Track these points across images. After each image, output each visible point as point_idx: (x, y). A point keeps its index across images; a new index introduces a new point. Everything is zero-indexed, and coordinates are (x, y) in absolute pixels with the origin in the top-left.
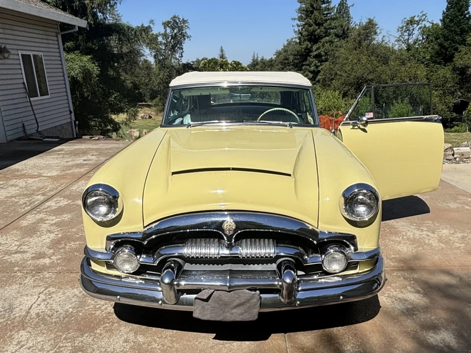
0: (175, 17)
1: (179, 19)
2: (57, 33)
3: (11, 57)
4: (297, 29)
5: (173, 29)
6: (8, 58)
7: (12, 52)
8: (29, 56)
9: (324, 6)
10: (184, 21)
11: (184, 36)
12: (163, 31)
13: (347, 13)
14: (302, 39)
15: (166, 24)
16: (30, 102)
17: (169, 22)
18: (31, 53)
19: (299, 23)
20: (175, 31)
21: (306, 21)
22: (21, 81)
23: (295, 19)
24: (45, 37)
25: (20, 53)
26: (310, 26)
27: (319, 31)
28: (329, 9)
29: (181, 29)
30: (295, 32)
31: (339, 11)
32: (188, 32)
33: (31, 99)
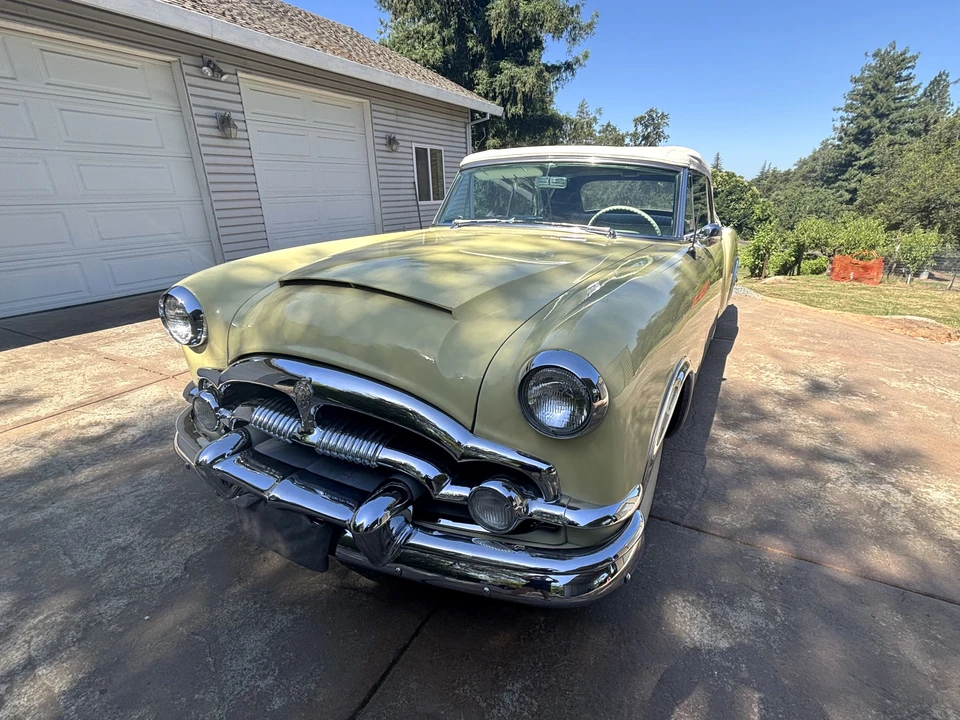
0: (651, 111)
1: (657, 113)
2: (466, 124)
3: (400, 149)
4: (838, 124)
5: (646, 127)
6: (395, 151)
7: (401, 143)
8: (426, 150)
9: (898, 85)
10: (663, 116)
11: (659, 136)
12: (632, 130)
13: (943, 95)
14: (846, 139)
15: (638, 121)
16: (418, 206)
17: (642, 118)
18: (428, 147)
19: (845, 115)
20: (649, 130)
21: (859, 111)
22: (412, 180)
23: (839, 109)
24: (449, 128)
25: (414, 145)
26: (866, 118)
27: (879, 126)
28: (906, 90)
29: (657, 127)
30: (835, 129)
31: (927, 94)
32: (666, 131)
33: (420, 203)
